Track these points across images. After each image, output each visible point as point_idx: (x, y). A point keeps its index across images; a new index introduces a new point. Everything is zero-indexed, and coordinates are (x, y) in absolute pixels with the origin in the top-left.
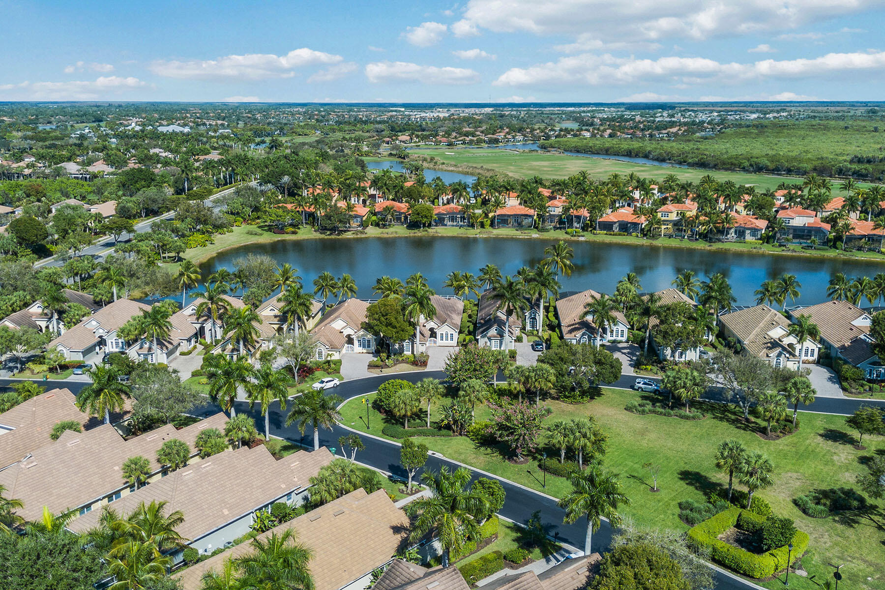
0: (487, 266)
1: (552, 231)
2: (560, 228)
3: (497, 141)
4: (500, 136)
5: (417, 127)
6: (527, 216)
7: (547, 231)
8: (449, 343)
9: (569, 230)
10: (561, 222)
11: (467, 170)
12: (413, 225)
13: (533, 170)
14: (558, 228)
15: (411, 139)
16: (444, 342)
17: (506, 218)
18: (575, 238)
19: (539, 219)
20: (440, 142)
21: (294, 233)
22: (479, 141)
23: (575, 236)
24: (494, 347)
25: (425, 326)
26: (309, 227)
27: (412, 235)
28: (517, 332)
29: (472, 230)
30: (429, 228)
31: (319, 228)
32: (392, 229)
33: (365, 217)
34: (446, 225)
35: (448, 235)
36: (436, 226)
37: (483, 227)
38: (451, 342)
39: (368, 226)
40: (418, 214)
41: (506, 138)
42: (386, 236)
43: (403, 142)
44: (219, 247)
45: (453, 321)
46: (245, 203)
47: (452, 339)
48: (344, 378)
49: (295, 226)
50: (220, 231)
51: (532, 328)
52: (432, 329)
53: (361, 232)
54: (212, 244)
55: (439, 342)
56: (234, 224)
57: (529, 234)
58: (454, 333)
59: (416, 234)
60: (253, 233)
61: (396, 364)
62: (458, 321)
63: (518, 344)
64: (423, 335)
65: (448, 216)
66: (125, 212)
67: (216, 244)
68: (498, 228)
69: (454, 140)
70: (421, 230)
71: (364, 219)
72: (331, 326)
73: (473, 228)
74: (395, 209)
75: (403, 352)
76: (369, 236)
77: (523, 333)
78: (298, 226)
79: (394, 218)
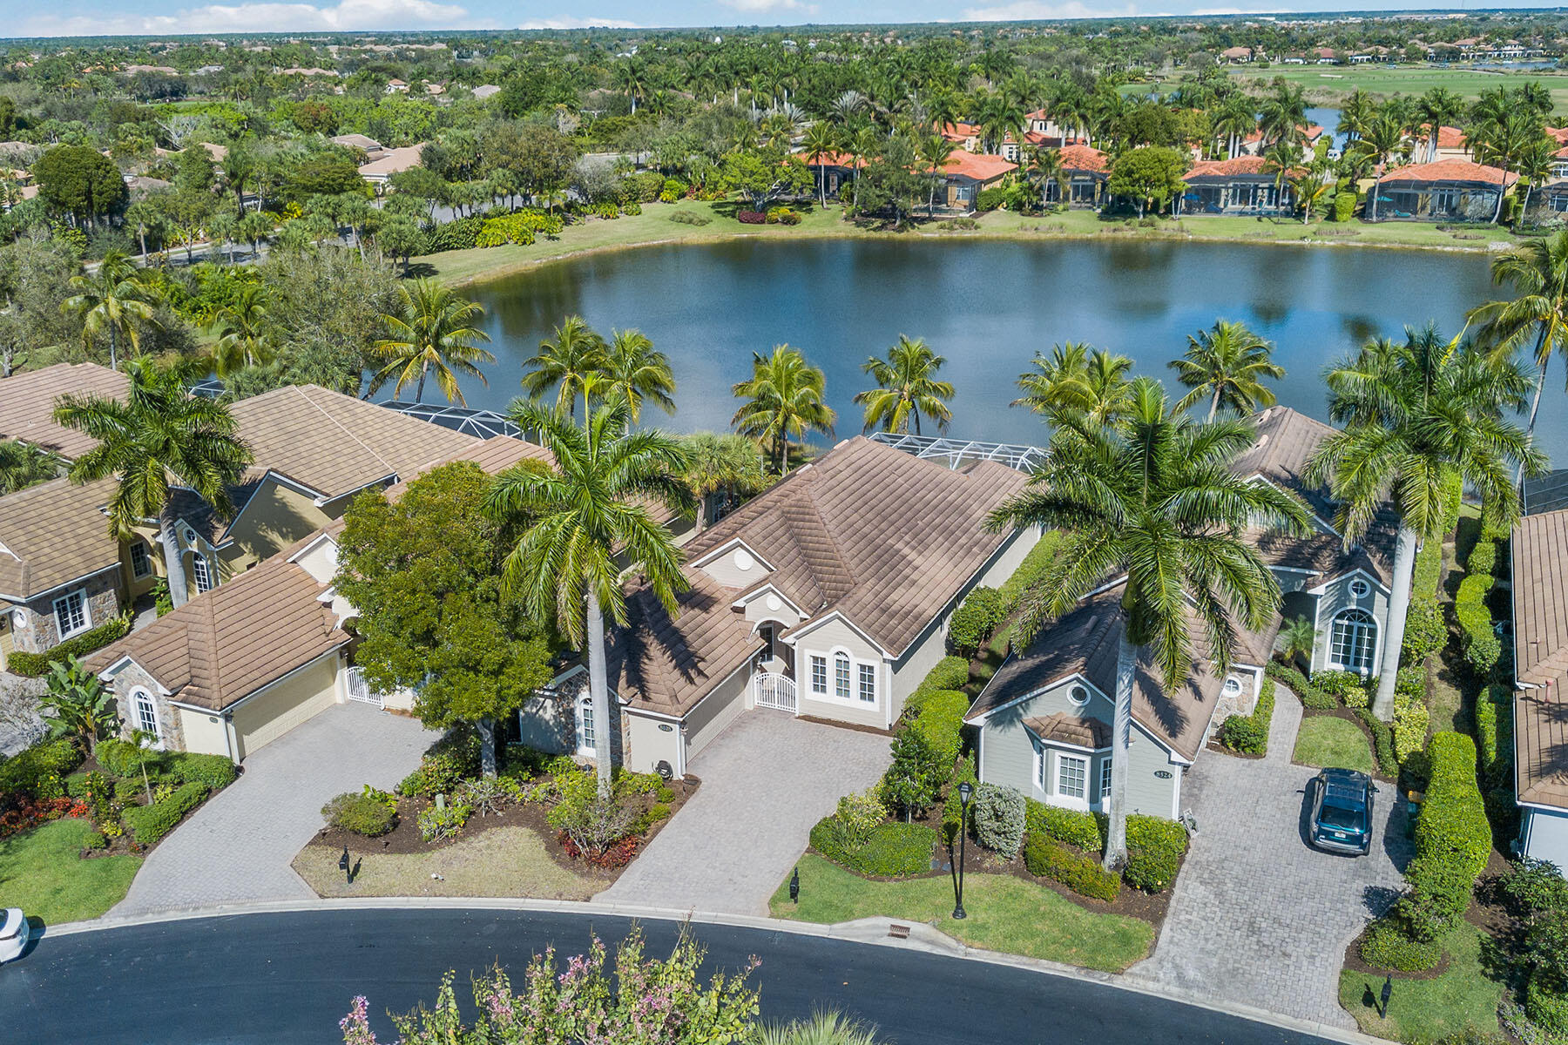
3: (1454, 55)
4: (1464, 44)
6: (1479, 187)
7: (1541, 231)
8: (852, 706)
12: (1120, 208)
15: (1253, 53)
16: (830, 702)
19: (1521, 196)
20: (1318, 57)
21: (789, 221)
22: (1413, 57)
24: (1063, 790)
25: (741, 611)
26: (836, 207)
27: (1111, 234)
28: (1234, 694)
29: (1294, 227)
30: (1162, 216)
31: (855, 211)
32: (1054, 219)
33: (991, 186)
34: (1219, 211)
35: (1215, 238)
36: (1189, 211)
37: (1332, 216)
38: (866, 705)
39: (993, 208)
40: (1129, 173)
41: (1480, 50)
42: (1030, 235)
43: (1234, 60)
44: (566, 249)
45: (894, 596)
46: (700, 145)
47: (867, 693)
48: (121, 897)
49: (804, 205)
50: (603, 209)
51: (1346, 661)
52: (769, 631)
53: (965, 225)
54: (554, 238)
55: (806, 696)
56: (658, 195)
57: (1480, 242)
58: (876, 664)
59: (1119, 235)
60: (685, 218)
61: (480, 828)
62: (934, 595)
63: (1227, 766)
64: (687, 661)
65: (1231, 185)
66: (431, 161)
67: (564, 242)
68: (1377, 222)
69: (1351, 53)
70: (1135, 221)
71: (985, 189)
72: (294, 570)
73: (1306, 221)
74: (1082, 166)
75: (570, 747)
76: (994, 235)
77: (1291, 685)
78: (810, 204)
79: (1076, 188)
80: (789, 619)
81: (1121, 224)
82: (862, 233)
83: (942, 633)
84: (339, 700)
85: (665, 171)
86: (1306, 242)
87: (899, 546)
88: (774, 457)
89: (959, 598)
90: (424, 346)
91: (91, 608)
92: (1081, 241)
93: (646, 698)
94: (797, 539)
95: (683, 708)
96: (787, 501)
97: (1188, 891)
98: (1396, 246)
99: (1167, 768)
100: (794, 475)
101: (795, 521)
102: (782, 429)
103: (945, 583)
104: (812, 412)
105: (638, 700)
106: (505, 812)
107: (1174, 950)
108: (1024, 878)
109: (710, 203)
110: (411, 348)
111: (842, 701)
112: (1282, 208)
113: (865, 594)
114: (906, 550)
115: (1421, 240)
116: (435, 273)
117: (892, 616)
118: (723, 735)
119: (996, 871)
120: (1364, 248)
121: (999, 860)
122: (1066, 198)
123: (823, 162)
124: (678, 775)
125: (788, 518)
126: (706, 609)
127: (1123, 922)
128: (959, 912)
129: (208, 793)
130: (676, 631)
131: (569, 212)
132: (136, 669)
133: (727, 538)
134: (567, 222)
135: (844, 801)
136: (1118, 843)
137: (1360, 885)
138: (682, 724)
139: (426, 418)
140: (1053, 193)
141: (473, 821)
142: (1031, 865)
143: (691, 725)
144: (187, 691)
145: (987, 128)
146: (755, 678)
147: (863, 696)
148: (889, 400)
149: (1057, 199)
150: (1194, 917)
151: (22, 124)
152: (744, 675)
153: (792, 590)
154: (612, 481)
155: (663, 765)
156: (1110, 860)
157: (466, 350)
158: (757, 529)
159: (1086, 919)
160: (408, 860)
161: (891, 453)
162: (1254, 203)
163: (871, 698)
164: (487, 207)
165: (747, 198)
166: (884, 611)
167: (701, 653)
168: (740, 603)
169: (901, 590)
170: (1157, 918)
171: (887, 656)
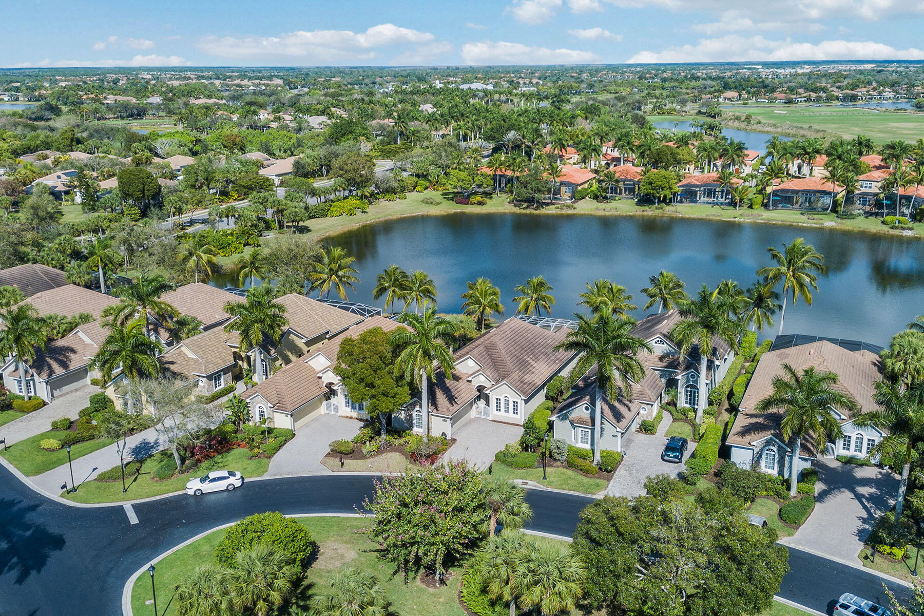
0: (661, 273)
1: (862, 218)
2: (876, 215)
3: (854, 98)
4: (861, 91)
5: (759, 83)
7: (851, 216)
8: (510, 416)
9: (888, 219)
10: (879, 204)
11: (788, 131)
12: (646, 200)
13: (887, 132)
14: (871, 214)
15: (740, 95)
16: (502, 415)
17: (790, 195)
18: (896, 232)
20: (776, 98)
21: (481, 203)
22: (830, 99)
23: (897, 228)
24: (582, 442)
25: (470, 381)
26: (504, 196)
27: (641, 213)
28: (645, 412)
29: (731, 211)
30: (667, 204)
31: (514, 199)
32: (614, 204)
33: (582, 186)
34: (696, 202)
35: (692, 216)
36: (681, 202)
37: (751, 207)
38: (515, 416)
39: (583, 198)
40: (651, 183)
41: (869, 95)
42: (601, 213)
43: (729, 99)
44: (370, 218)
45: (525, 377)
46: (435, 163)
47: (515, 411)
48: (266, 471)
49: (488, 195)
50: (388, 196)
51: (690, 404)
52: (480, 389)
53: (568, 207)
54: (365, 212)
55: (493, 413)
56: (414, 188)
57: (820, 221)
58: (519, 401)
59: (645, 213)
60: (429, 201)
61: (382, 452)
62: (540, 377)
63: (642, 437)
64: (451, 399)
65: (702, 189)
66: (298, 168)
67: (370, 214)
68: (773, 210)
69: (794, 97)
70: (654, 207)
71: (579, 188)
72: (307, 365)
73: (738, 208)
74: (629, 177)
75: (411, 427)
76: (583, 212)
77: (670, 412)
78: (491, 194)
79: (626, 189)
80: (487, 384)
81: (646, 208)
82: (517, 210)
83: (544, 392)
84: (323, 413)
85: (418, 176)
86: (736, 220)
87: (528, 359)
88: (479, 323)
89: (550, 379)
90: (331, 276)
91: (224, 379)
92: (626, 216)
93: (437, 410)
94: (490, 356)
95: (451, 413)
96: (487, 342)
97: (620, 472)
98: (780, 223)
99: (616, 434)
100: (489, 332)
101: (490, 349)
102: (482, 313)
103: (545, 373)
104: (495, 307)
105: (435, 411)
106: (389, 447)
107: (613, 488)
108: (567, 468)
109: (441, 193)
110: (325, 276)
111: (506, 414)
112: (728, 200)
113: (515, 376)
114: (530, 361)
115: (792, 220)
116: (310, 231)
117: (525, 384)
118: (464, 426)
119: (558, 467)
120: (764, 223)
121: (559, 463)
122: (620, 194)
123: (498, 173)
124: (449, 437)
125: (487, 348)
126: (457, 381)
127: (598, 481)
128: (545, 478)
129: (286, 441)
130: (448, 388)
131: (372, 198)
132: (259, 398)
133: (464, 355)
134: (370, 203)
135: (507, 446)
136: (598, 456)
137: (677, 471)
138: (451, 419)
139: (336, 306)
140: (614, 190)
141: (380, 451)
142: (570, 465)
143: (454, 420)
144: (279, 406)
145: (582, 155)
146: (475, 406)
147: (514, 413)
148: (527, 301)
149: (616, 193)
150: (621, 480)
151: (79, 141)
152: (471, 405)
153: (489, 374)
154: (432, 334)
155: (444, 434)
156: (595, 462)
157: (348, 277)
158: (476, 352)
159: (586, 480)
160: (360, 461)
161: (526, 324)
162: (714, 197)
163: (517, 413)
164: (332, 197)
165: (460, 191)
166: (522, 382)
167: (456, 396)
168: (470, 379)
169: (528, 375)
170: (609, 480)
171: (523, 397)
